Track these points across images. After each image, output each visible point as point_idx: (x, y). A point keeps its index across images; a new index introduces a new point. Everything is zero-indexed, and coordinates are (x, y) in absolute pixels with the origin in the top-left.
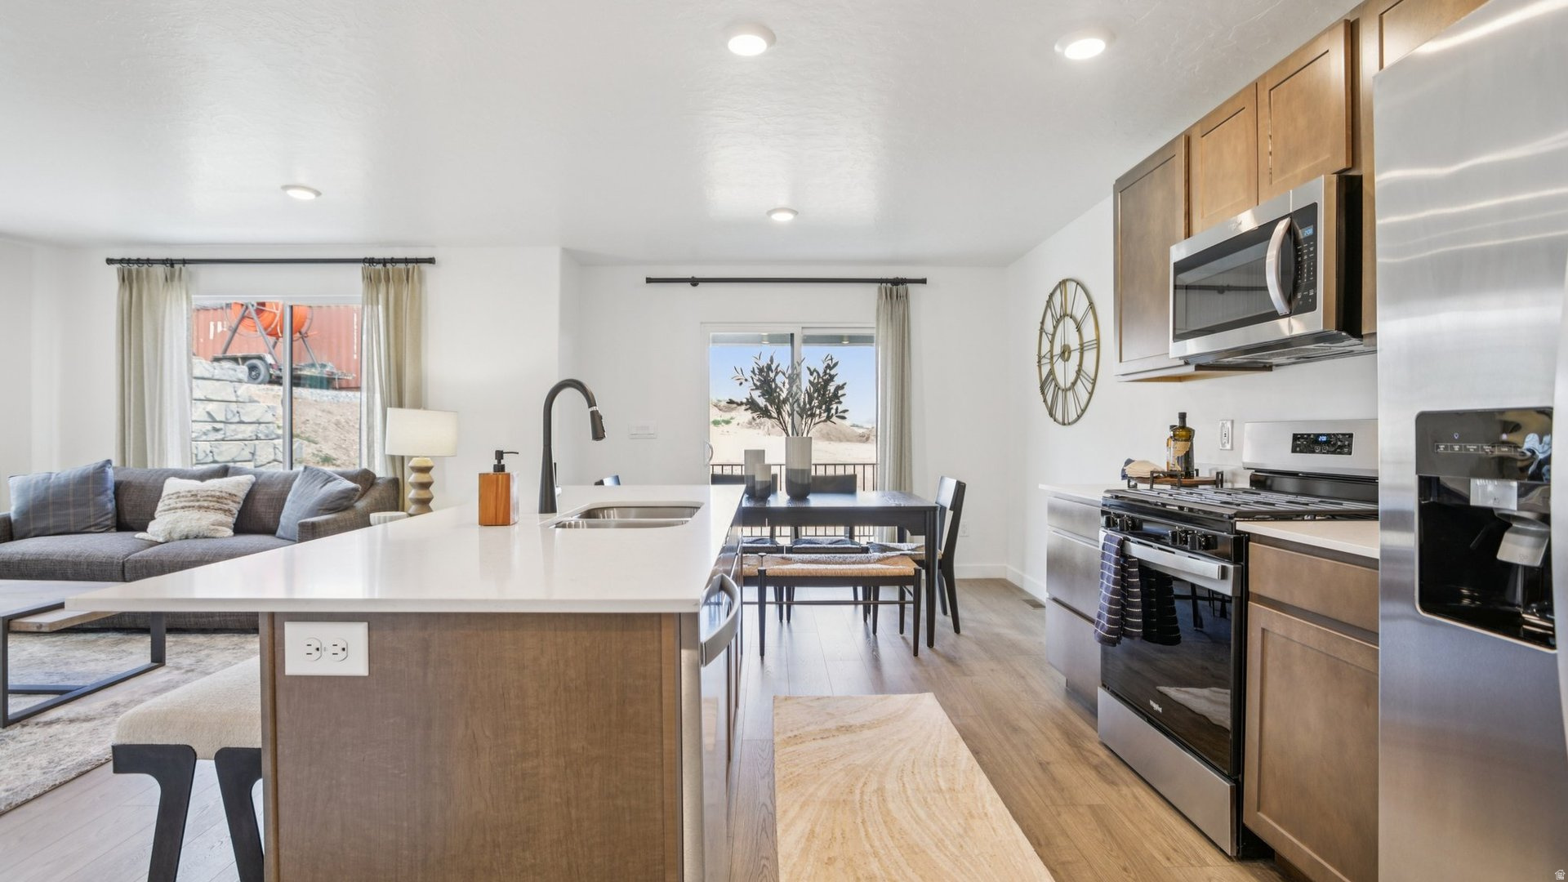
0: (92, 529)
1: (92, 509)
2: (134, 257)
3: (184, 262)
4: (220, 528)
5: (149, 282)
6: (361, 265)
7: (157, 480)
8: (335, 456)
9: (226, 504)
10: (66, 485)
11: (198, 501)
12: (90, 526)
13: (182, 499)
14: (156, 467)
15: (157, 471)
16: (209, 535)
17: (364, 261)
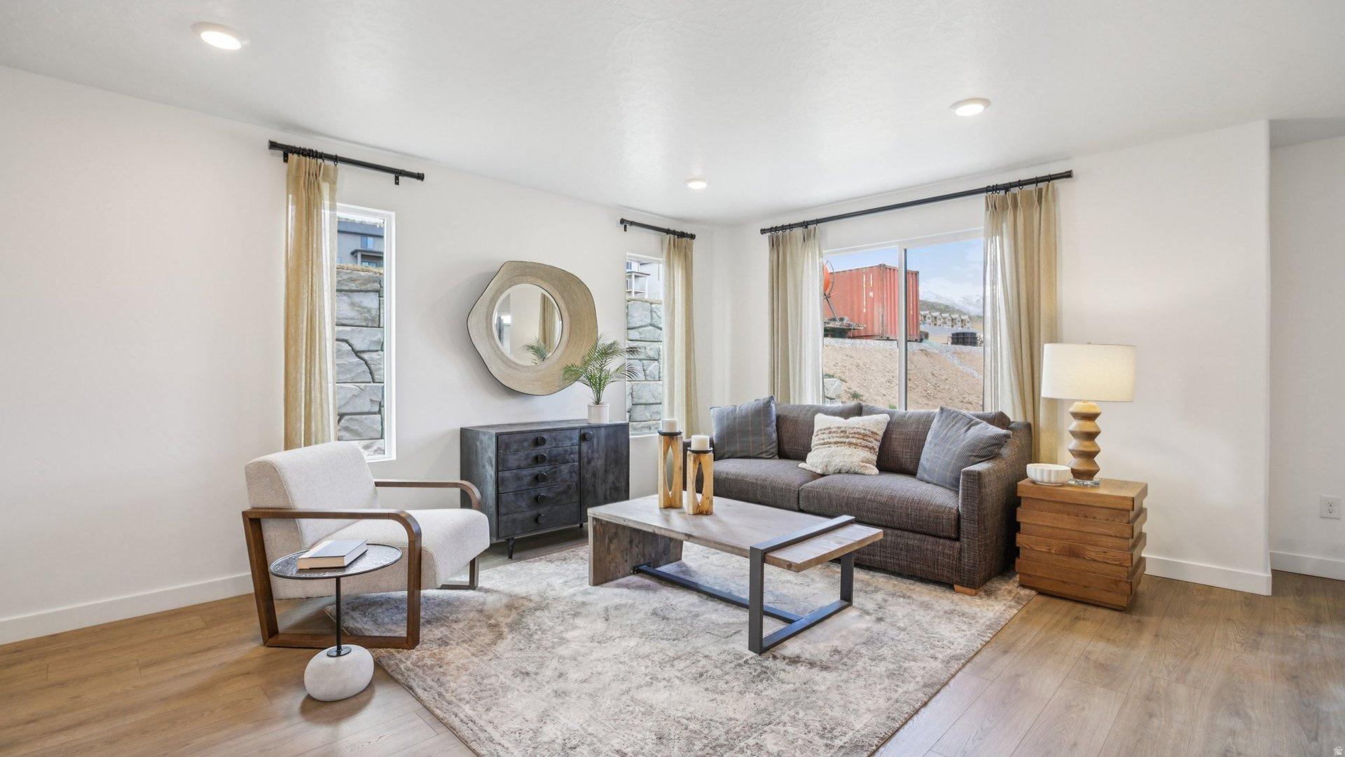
0: (764, 455)
1: (763, 438)
2: (779, 225)
3: (818, 221)
4: (868, 465)
5: (790, 244)
6: (984, 194)
7: (806, 415)
8: (861, 393)
9: (870, 442)
10: (746, 416)
11: (848, 437)
12: (762, 453)
13: (834, 435)
14: (797, 403)
15: (799, 406)
16: (859, 471)
17: (987, 190)
